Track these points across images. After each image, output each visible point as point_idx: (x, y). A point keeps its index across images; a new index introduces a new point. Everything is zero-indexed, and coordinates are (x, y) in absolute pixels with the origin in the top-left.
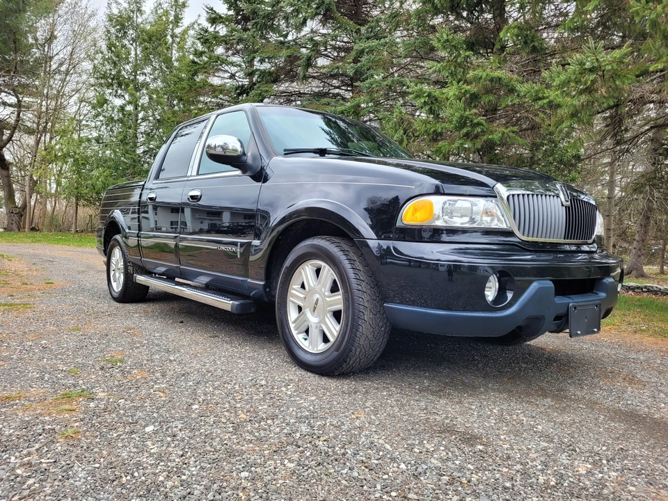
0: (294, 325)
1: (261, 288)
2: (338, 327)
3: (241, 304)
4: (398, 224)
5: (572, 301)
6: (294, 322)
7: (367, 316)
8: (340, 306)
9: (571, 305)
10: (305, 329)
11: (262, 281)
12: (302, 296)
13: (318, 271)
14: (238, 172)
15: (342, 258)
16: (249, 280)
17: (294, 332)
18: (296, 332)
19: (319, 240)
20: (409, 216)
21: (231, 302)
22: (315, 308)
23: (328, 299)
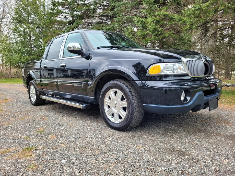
0: (107, 113)
1: (93, 100)
2: (125, 113)
3: (86, 106)
4: (147, 74)
5: (209, 98)
6: (107, 112)
7: (137, 109)
8: (126, 106)
9: (209, 99)
10: (112, 114)
11: (93, 97)
12: (110, 102)
13: (116, 93)
14: (80, 56)
15: (126, 88)
16: (88, 97)
17: (108, 116)
18: (108, 115)
19: (116, 81)
20: (151, 71)
21: (82, 105)
22: (115, 107)
23: (120, 103)
